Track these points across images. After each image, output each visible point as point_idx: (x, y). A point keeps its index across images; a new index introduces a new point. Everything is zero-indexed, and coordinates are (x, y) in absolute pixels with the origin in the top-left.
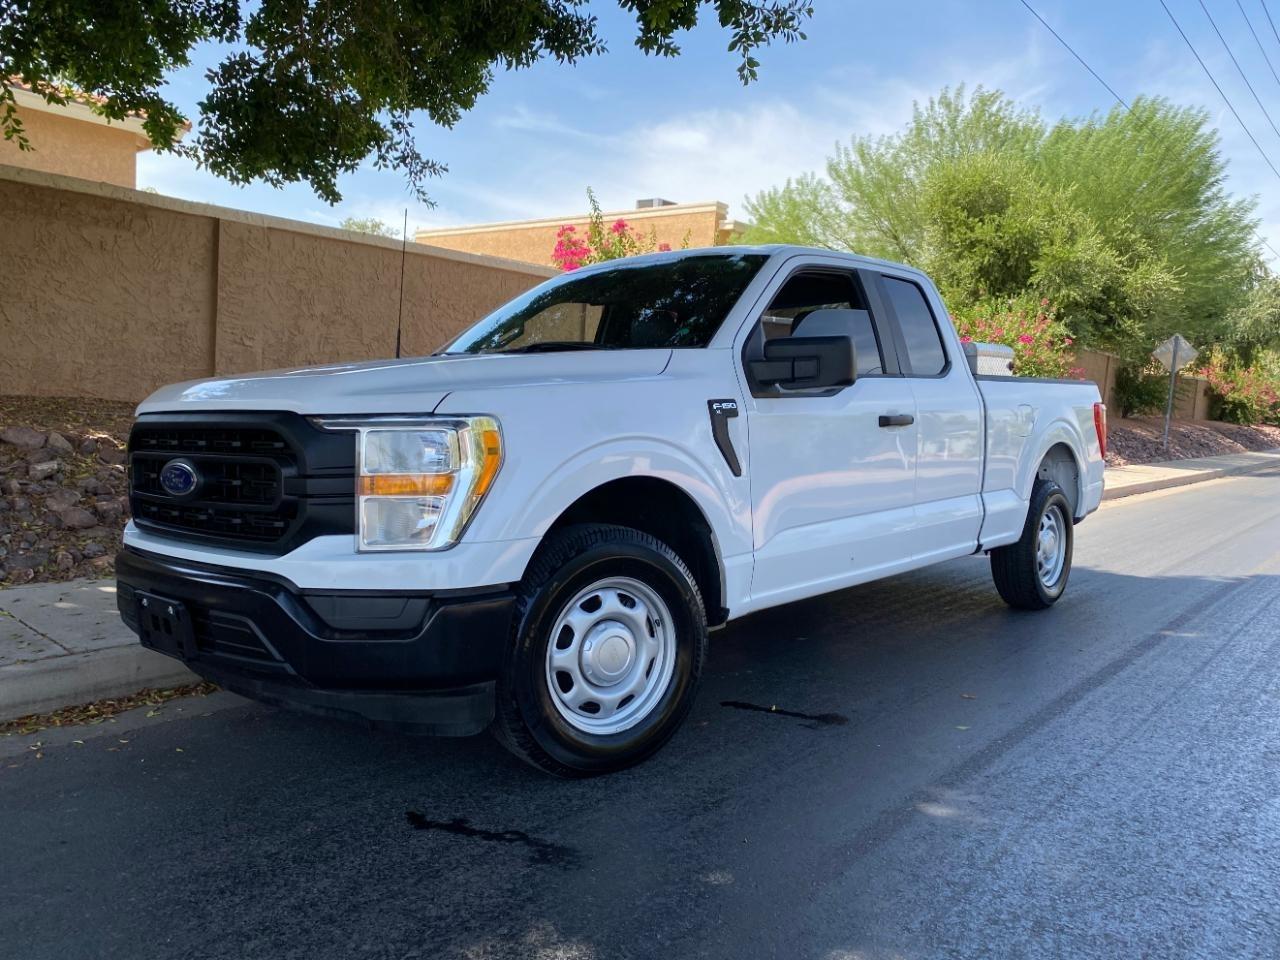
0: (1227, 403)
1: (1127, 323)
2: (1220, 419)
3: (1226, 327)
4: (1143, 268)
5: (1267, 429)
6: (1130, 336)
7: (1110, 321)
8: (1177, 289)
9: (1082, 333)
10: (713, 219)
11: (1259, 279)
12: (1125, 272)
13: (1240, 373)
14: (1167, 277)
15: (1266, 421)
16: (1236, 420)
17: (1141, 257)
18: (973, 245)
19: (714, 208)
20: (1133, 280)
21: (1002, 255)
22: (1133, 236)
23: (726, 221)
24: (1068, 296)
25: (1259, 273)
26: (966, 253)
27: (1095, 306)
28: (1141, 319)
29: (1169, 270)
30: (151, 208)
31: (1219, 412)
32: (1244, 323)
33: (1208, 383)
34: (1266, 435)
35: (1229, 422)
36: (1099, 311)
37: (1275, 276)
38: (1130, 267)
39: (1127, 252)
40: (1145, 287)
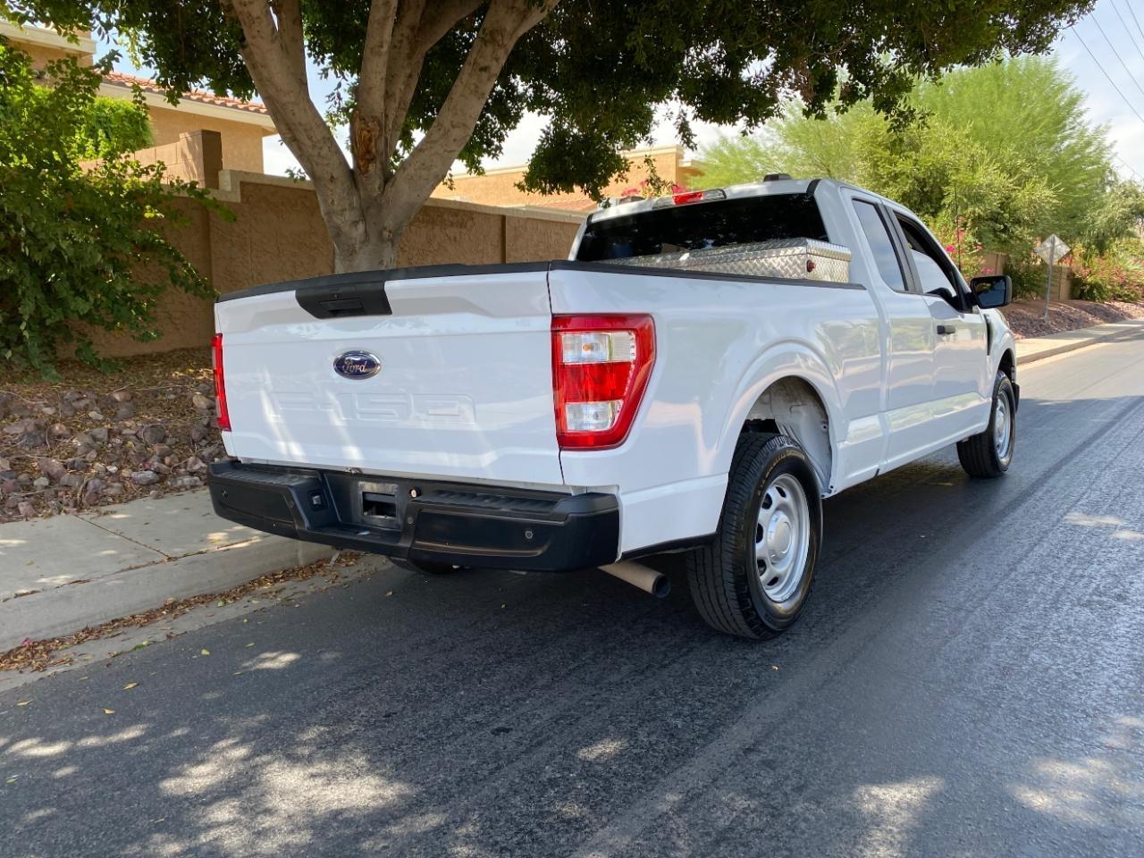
0: (1085, 285)
1: (1018, 230)
2: (1080, 298)
3: (1086, 225)
4: (1029, 186)
5: (1117, 304)
6: (1021, 240)
7: (1005, 230)
8: (1055, 201)
9: (985, 240)
10: (674, 158)
11: (1110, 183)
12: (1015, 190)
13: (1096, 260)
14: (1048, 192)
15: (1117, 297)
16: (1093, 299)
17: (1028, 178)
18: (897, 176)
19: (675, 150)
20: (1022, 197)
21: (920, 182)
22: (1019, 162)
23: (684, 160)
24: (974, 212)
25: (1110, 178)
26: (891, 183)
27: (995, 218)
28: (1029, 226)
29: (1049, 186)
30: (476, 213)
31: (1079, 292)
32: (1101, 220)
33: (1070, 269)
34: (1118, 309)
35: (1087, 300)
36: (996, 222)
37: (1123, 181)
38: (1020, 185)
39: (1015, 174)
40: (1031, 202)
